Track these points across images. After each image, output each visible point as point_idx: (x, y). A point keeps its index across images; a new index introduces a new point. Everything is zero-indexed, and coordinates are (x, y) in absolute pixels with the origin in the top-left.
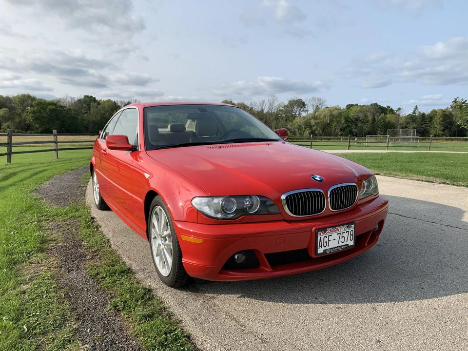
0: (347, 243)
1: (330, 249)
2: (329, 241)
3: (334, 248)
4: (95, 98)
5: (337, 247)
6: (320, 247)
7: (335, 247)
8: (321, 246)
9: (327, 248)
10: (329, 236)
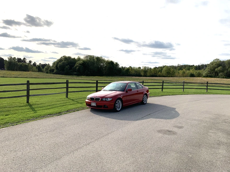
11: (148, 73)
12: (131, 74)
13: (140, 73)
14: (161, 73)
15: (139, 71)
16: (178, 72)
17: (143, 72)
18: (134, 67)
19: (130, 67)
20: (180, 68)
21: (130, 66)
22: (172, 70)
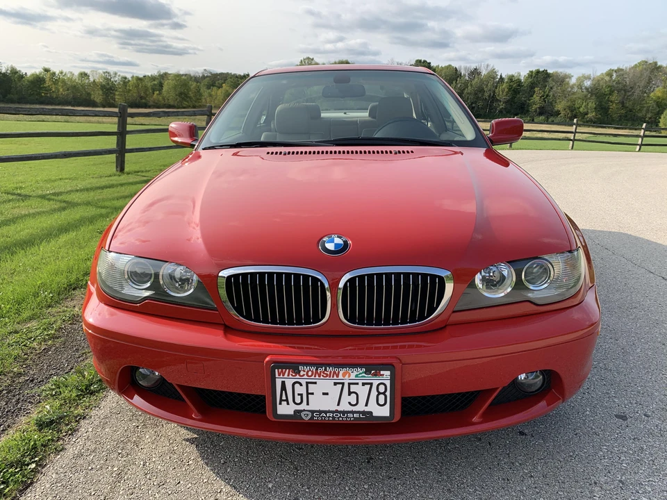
0: (367, 409)
1: (313, 412)
2: (308, 394)
3: (326, 412)
4: (430, 63)
5: (337, 411)
6: (284, 403)
7: (329, 412)
8: (287, 400)
9: (303, 406)
10: (307, 383)
11: (117, 93)
12: (52, 98)
13: (89, 94)
14: (160, 94)
15: (83, 86)
16: (210, 95)
17: (101, 92)
18: (62, 73)
19: (47, 70)
20: (211, 83)
21: (47, 67)
22: (193, 85)
